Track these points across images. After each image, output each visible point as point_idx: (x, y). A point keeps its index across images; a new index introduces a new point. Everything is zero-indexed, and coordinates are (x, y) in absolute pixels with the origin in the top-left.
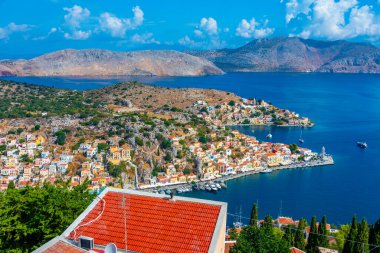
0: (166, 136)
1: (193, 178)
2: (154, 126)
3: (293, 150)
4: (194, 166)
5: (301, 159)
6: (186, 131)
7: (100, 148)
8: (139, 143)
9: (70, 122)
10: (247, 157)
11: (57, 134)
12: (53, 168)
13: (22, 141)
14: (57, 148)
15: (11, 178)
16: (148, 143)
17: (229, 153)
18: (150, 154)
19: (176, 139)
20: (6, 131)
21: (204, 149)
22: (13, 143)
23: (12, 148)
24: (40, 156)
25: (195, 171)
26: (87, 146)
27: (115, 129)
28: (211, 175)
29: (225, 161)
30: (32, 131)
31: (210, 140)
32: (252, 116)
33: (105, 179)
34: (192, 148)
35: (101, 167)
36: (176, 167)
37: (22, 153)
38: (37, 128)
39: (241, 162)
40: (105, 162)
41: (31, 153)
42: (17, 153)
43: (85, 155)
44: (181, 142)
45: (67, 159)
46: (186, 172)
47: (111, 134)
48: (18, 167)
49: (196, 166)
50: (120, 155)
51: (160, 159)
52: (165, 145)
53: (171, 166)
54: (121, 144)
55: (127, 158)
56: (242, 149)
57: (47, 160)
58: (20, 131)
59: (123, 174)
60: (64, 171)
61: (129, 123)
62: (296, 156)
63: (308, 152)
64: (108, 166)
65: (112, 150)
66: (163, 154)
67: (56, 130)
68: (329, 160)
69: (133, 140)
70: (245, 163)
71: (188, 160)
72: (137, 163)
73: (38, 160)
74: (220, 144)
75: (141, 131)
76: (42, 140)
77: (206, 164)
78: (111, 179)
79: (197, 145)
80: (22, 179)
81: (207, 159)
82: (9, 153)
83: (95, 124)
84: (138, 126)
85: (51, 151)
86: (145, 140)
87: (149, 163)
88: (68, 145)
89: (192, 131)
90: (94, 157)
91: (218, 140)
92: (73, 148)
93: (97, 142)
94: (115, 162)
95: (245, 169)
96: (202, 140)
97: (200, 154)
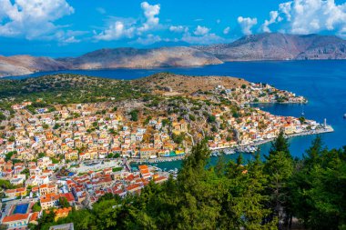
0: (211, 113)
1: (234, 143)
2: (201, 106)
3: (302, 121)
4: (234, 136)
5: (309, 128)
6: (222, 109)
7: (164, 123)
8: (192, 119)
9: (138, 104)
10: (269, 128)
11: (131, 113)
12: (133, 138)
13: (107, 119)
14: (133, 123)
15: (105, 145)
16: (198, 119)
17: (256, 124)
18: (201, 126)
19: (218, 115)
20: (94, 112)
21: (238, 123)
22: (101, 120)
23: (102, 124)
24: (122, 129)
25: (235, 138)
26: (154, 121)
27: (172, 109)
28: (246, 141)
29: (254, 131)
30: (112, 112)
31: (241, 116)
32: (260, 96)
33: (172, 145)
34: (230, 121)
35: (167, 137)
36: (221, 136)
37: (109, 127)
38: (115, 109)
39: (265, 131)
40: (169, 133)
41: (116, 127)
42: (106, 127)
43: (154, 128)
44: (221, 117)
45: (141, 131)
46: (228, 139)
47: (170, 113)
48: (109, 138)
49: (235, 135)
50: (180, 128)
51: (208, 130)
52: (211, 120)
53: (218, 135)
54: (179, 120)
55: (185, 130)
56: (265, 122)
57: (127, 133)
58: (104, 112)
59: (184, 142)
60: (141, 140)
61: (182, 104)
62: (305, 126)
63: (313, 123)
64: (173, 136)
65: (174, 124)
66: (209, 127)
67: (129, 110)
68: (330, 129)
69: (187, 116)
70: (269, 132)
71: (229, 131)
72: (192, 133)
73: (121, 132)
74: (249, 119)
75: (192, 110)
76: (120, 118)
77: (241, 134)
78: (176, 145)
79: (233, 119)
80: (113, 146)
81: (242, 130)
82: (101, 128)
83: (156, 105)
84: (189, 106)
85: (130, 126)
86: (196, 116)
87: (201, 133)
88: (139, 121)
89: (227, 109)
90: (161, 130)
91: (247, 115)
92: (144, 123)
93: (161, 119)
94: (177, 133)
95: (269, 136)
96: (235, 116)
97: (236, 126)
